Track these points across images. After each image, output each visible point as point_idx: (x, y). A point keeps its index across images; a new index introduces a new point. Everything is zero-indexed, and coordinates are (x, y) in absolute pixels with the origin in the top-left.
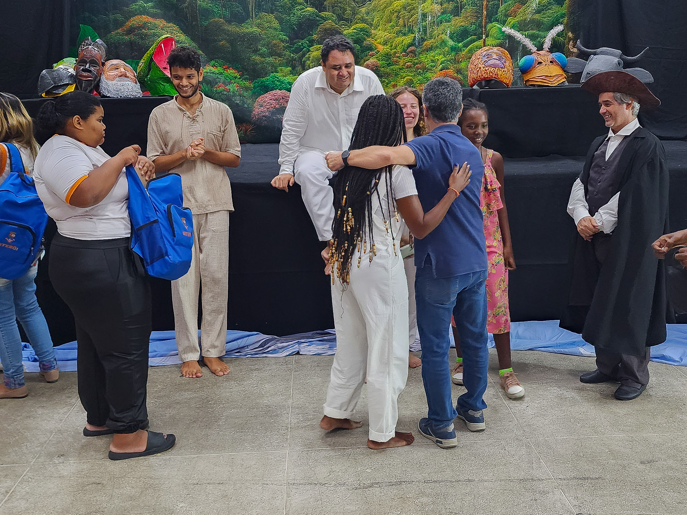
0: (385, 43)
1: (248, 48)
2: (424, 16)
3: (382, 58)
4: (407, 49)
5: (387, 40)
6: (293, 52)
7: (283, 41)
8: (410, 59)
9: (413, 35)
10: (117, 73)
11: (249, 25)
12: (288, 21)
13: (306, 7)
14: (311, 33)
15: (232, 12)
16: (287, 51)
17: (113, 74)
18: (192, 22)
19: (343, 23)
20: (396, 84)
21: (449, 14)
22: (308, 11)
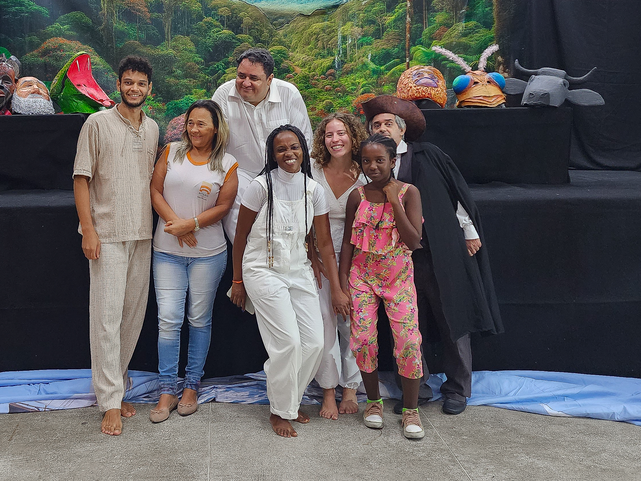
0: (303, 65)
1: (162, 69)
2: (344, 38)
3: (300, 81)
4: (326, 72)
5: (305, 63)
6: (209, 74)
7: (198, 63)
8: (330, 82)
9: (332, 58)
10: (30, 90)
11: (164, 47)
12: (203, 43)
13: (223, 30)
14: (227, 55)
15: (147, 35)
16: (202, 73)
17: (26, 90)
18: (108, 44)
19: (259, 44)
20: (315, 108)
21: (370, 37)
22: (224, 33)
